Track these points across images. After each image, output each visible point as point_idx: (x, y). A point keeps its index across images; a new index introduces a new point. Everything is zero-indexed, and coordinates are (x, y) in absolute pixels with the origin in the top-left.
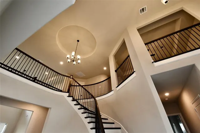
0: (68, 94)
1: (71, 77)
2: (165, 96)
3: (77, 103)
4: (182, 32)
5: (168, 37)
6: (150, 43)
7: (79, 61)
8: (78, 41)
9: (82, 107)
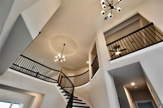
0: (57, 84)
1: (61, 71)
2: (131, 85)
3: (61, 88)
4: (146, 28)
5: (137, 33)
6: (111, 44)
7: (64, 60)
8: (64, 45)
9: (65, 91)
